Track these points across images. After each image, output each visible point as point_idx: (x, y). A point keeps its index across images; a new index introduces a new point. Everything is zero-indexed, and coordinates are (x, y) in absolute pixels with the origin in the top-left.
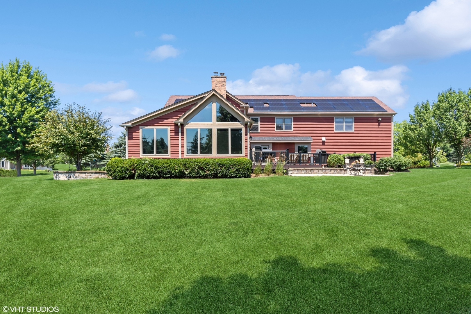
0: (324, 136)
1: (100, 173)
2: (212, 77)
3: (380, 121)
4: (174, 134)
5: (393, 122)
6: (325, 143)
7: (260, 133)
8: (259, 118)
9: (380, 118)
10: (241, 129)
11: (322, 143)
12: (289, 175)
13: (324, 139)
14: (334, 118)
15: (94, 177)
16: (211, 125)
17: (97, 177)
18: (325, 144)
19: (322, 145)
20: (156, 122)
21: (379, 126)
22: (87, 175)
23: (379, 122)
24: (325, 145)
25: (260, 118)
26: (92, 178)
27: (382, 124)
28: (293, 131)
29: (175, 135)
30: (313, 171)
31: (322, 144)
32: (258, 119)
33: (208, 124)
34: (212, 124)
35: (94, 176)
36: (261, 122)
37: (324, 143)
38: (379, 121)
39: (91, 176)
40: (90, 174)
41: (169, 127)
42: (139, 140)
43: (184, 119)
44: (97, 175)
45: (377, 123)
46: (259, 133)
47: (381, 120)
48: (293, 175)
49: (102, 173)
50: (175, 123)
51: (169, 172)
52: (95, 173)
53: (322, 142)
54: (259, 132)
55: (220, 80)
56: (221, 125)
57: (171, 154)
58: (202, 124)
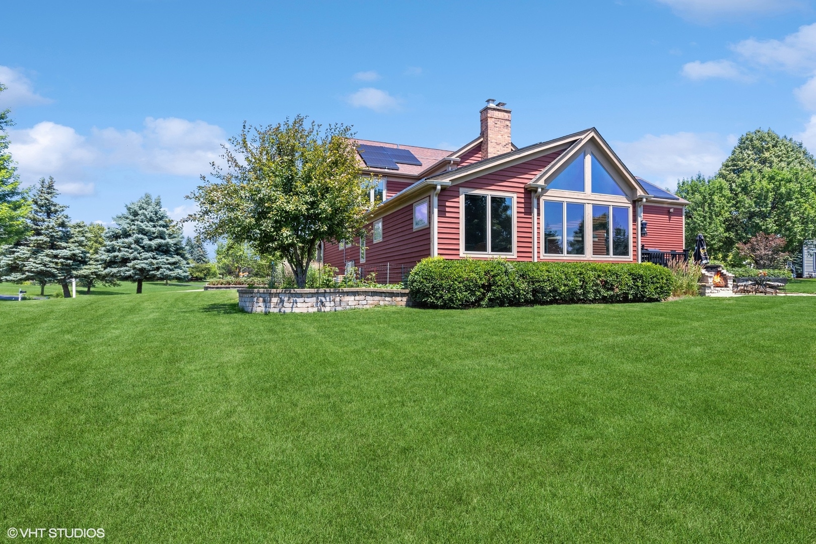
1: (383, 295)
4: (523, 210)
10: (627, 209)
12: (707, 295)
15: (371, 304)
16: (584, 198)
17: (376, 302)
20: (491, 182)
22: (357, 298)
26: (368, 307)
29: (525, 213)
33: (578, 195)
34: (585, 196)
35: (372, 302)
39: (365, 302)
40: (362, 297)
41: (515, 196)
42: (459, 218)
43: (546, 181)
44: (377, 298)
45: (668, 217)
48: (713, 295)
49: (387, 294)
50: (525, 189)
51: (554, 290)
52: (374, 294)
55: (502, 116)
56: (598, 198)
57: (518, 252)
58: (569, 194)
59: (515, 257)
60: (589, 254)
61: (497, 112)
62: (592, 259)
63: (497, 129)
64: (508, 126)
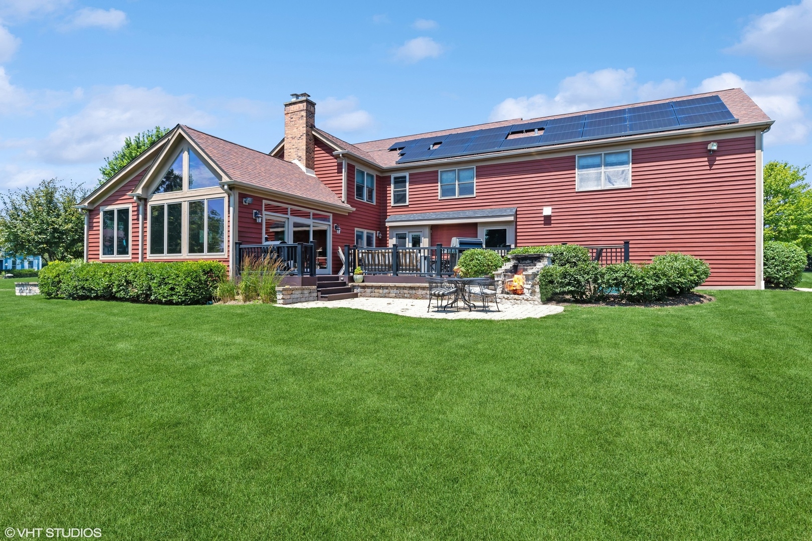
0: (549, 203)
2: (286, 105)
3: (714, 151)
4: (136, 217)
5: (761, 148)
6: (552, 222)
7: (410, 206)
8: (407, 174)
9: (709, 142)
11: (543, 222)
13: (547, 211)
14: (574, 157)
18: (550, 224)
19: (543, 226)
20: (117, 197)
21: (711, 165)
23: (712, 156)
24: (552, 226)
25: (410, 175)
27: (720, 160)
28: (477, 198)
29: (137, 220)
30: (414, 292)
31: (545, 224)
32: (405, 177)
33: (176, 195)
34: (182, 195)
36: (411, 183)
37: (548, 220)
38: (710, 151)
41: (130, 207)
45: (706, 159)
46: (408, 206)
47: (715, 148)
53: (543, 219)
54: (407, 203)
55: (297, 108)
56: (193, 193)
57: (133, 254)
58: (169, 196)
59: (130, 258)
60: (185, 254)
61: (293, 106)
62: (187, 258)
63: (293, 123)
64: (302, 116)
